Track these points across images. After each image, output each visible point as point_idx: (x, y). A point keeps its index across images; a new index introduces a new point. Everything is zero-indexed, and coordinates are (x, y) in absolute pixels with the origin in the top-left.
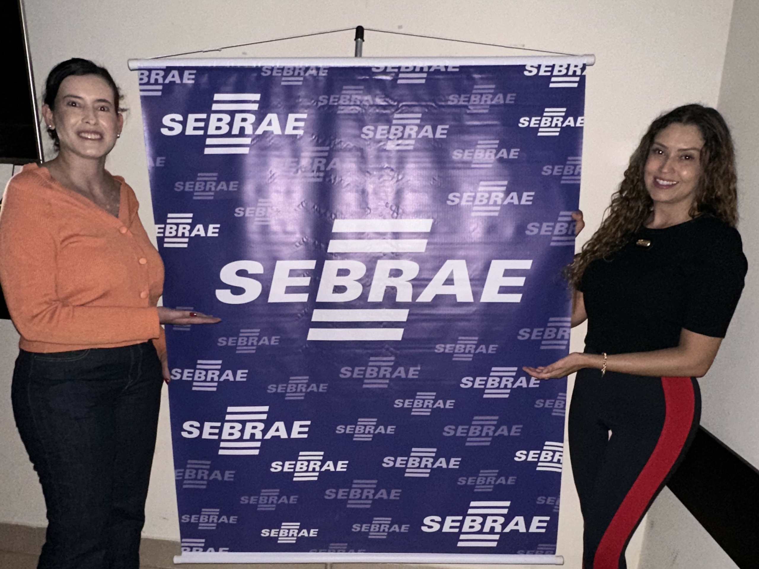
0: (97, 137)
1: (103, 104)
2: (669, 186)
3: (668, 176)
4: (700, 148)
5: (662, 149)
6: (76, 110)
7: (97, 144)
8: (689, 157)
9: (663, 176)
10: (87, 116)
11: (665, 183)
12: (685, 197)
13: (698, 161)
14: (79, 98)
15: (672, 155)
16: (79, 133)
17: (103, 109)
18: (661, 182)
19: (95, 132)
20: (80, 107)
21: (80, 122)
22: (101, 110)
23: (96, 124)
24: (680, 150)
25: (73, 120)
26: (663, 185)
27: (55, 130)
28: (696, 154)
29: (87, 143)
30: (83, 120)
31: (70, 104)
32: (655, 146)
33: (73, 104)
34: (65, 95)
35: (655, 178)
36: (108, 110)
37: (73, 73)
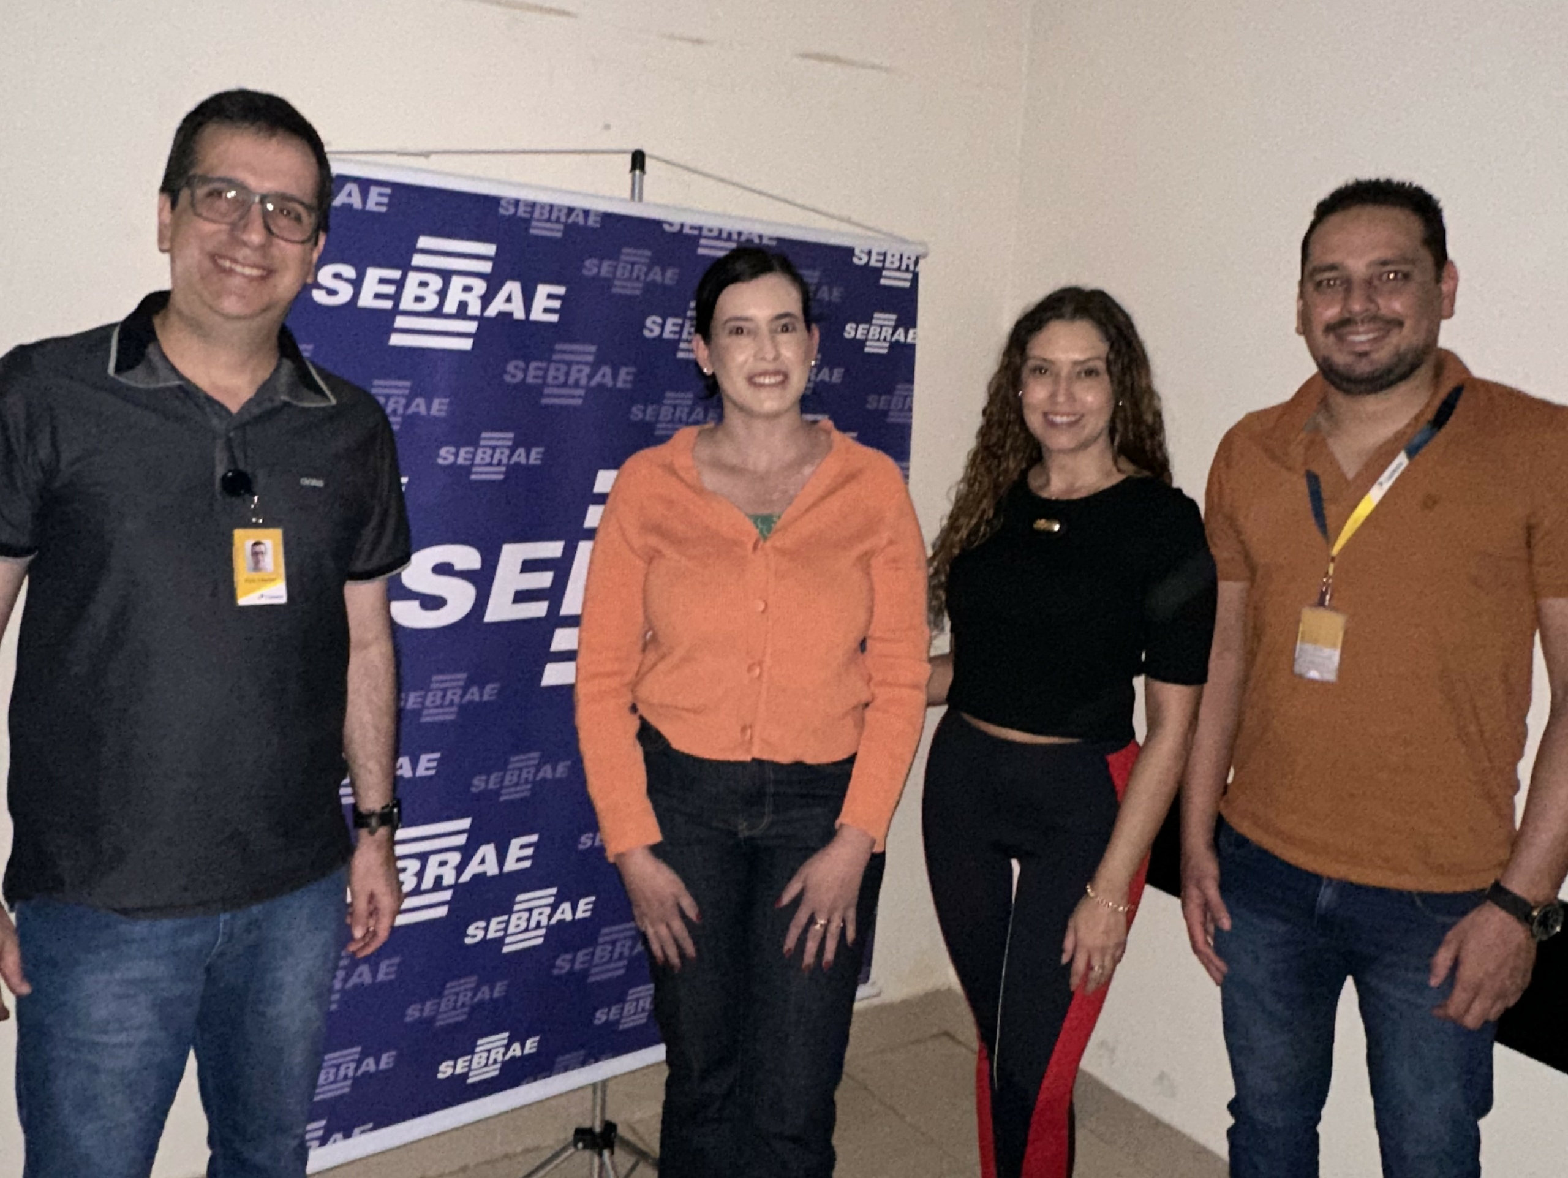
0: (779, 378)
1: (784, 321)
2: (1071, 424)
3: (1065, 408)
4: (1104, 355)
5: (1045, 365)
6: (744, 340)
7: (777, 392)
8: (1090, 373)
9: (1059, 408)
10: (761, 349)
11: (1065, 419)
12: (1095, 439)
13: (1105, 377)
14: (746, 319)
15: (1064, 372)
16: (751, 380)
17: (785, 329)
18: (1058, 419)
19: (776, 373)
20: (749, 333)
21: (751, 359)
22: (782, 331)
23: (777, 358)
24: (1076, 363)
25: (741, 358)
26: (1062, 424)
27: (713, 376)
28: (1101, 365)
29: (764, 394)
30: (755, 356)
31: (735, 331)
32: (1031, 363)
33: (739, 331)
34: (725, 318)
35: (1045, 414)
36: (794, 329)
37: (736, 279)
